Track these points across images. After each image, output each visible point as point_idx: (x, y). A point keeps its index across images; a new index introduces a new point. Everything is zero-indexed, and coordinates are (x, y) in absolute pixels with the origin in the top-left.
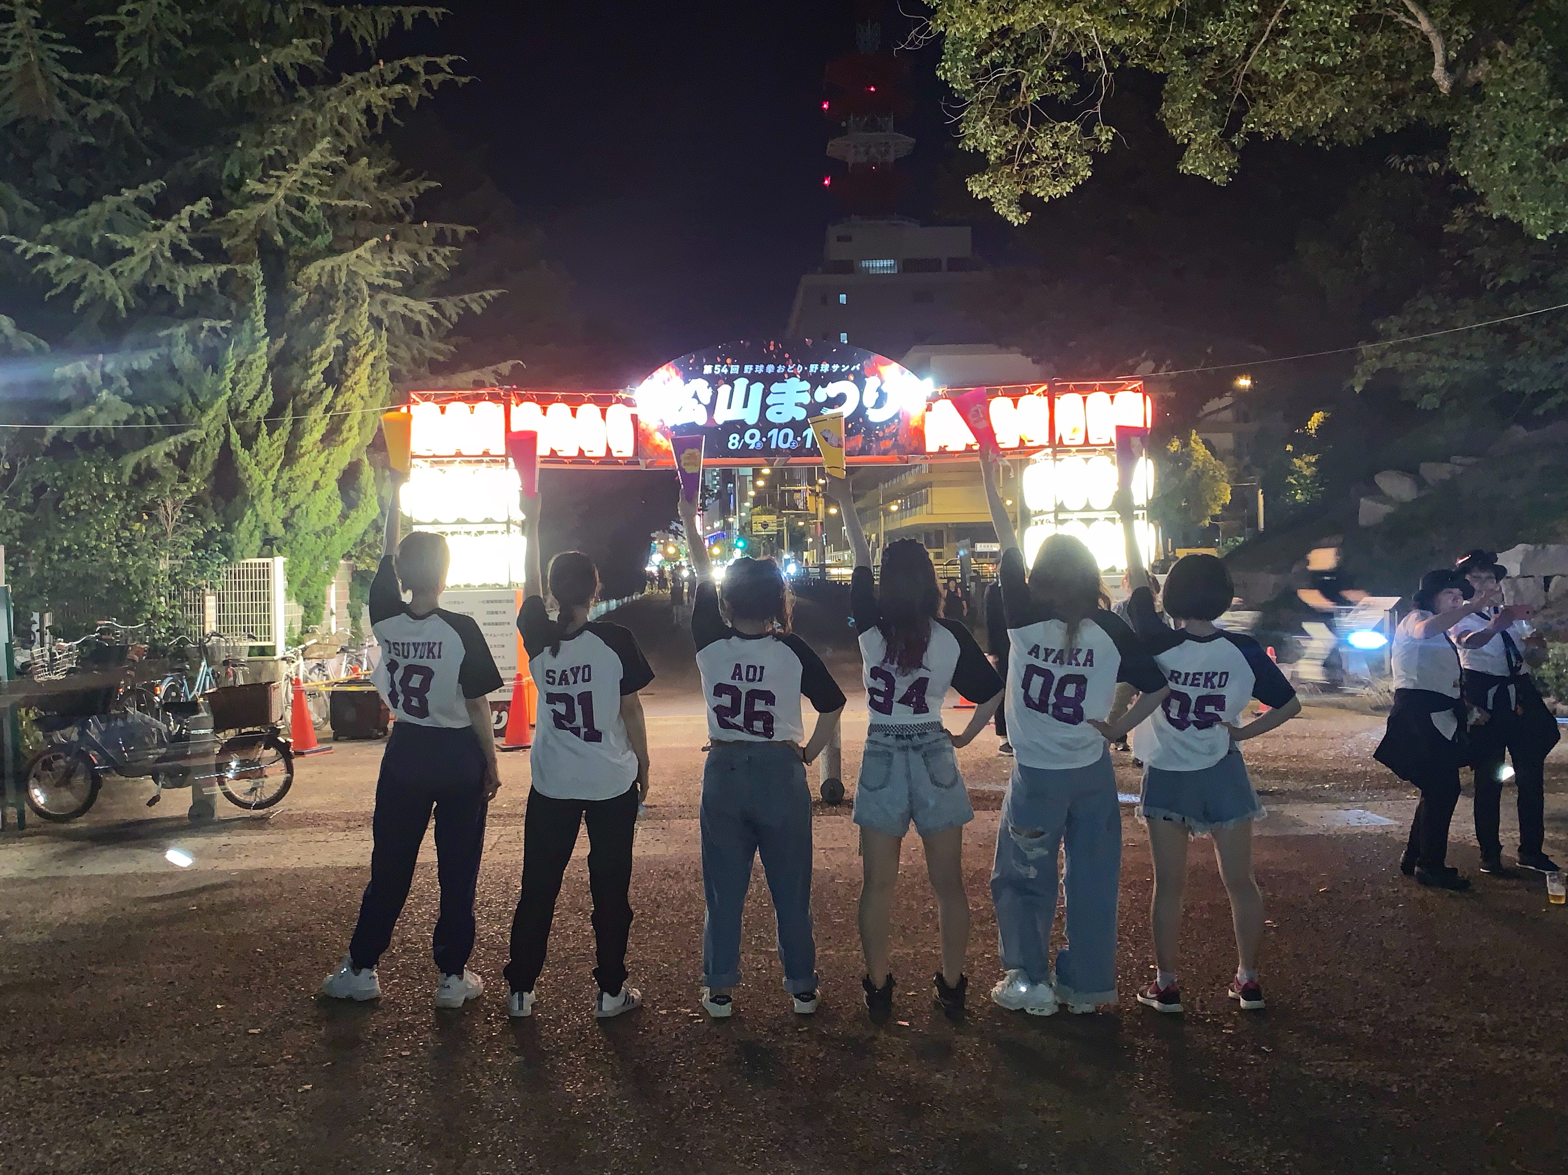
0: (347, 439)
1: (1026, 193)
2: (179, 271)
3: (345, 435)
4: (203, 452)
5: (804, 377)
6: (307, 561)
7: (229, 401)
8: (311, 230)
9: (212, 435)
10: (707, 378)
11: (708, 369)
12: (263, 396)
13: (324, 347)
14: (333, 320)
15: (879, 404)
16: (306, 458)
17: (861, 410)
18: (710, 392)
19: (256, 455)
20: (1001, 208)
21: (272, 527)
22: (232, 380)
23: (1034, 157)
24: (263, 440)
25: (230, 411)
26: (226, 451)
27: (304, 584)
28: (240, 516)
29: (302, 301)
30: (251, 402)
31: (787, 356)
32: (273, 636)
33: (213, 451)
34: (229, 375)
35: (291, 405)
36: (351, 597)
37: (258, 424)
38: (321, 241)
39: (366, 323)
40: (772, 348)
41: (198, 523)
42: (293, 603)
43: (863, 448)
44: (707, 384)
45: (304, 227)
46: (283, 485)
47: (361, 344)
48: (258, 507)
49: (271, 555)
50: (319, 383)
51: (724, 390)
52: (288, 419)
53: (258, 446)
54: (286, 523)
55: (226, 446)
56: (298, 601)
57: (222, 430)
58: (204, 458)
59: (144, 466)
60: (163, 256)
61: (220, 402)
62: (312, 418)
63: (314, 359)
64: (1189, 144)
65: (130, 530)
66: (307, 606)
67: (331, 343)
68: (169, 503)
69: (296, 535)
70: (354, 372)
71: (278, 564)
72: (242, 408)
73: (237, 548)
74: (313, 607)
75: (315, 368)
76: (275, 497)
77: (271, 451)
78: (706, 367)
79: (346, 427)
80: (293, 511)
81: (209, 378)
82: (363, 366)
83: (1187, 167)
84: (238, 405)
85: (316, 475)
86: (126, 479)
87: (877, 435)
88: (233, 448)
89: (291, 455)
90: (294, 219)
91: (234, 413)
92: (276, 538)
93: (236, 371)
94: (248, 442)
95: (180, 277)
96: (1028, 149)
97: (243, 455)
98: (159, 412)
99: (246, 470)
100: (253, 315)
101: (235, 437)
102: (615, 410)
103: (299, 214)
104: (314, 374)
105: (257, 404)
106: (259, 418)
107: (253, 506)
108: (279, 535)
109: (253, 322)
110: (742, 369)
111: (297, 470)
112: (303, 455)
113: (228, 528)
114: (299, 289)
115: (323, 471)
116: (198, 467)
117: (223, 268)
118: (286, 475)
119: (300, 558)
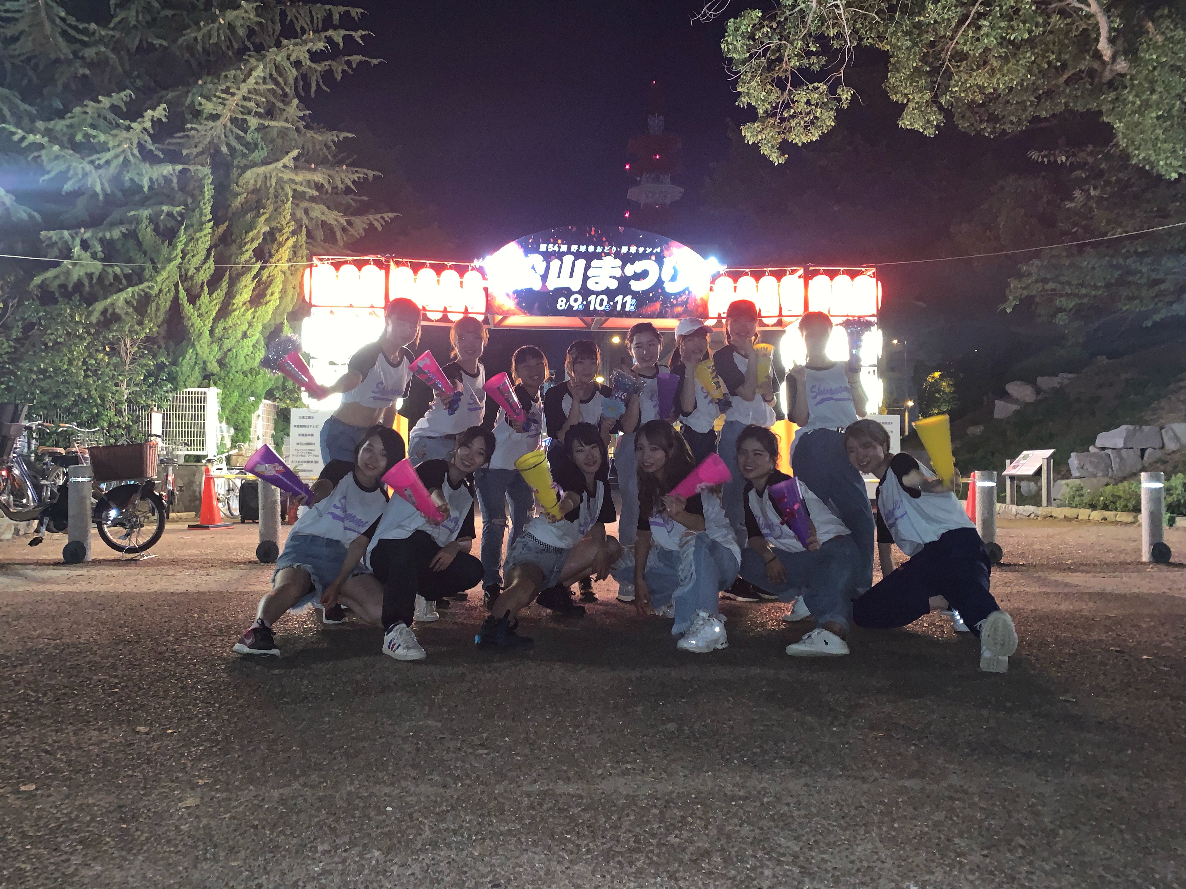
0: (269, 301)
1: (785, 141)
2: (146, 167)
3: (268, 298)
4: (157, 304)
5: (617, 255)
6: (236, 393)
7: (179, 267)
8: (252, 147)
9: (165, 291)
10: (542, 254)
11: (543, 247)
12: (206, 266)
13: (255, 231)
14: (263, 214)
15: (673, 279)
16: (236, 313)
17: (660, 282)
18: (544, 264)
19: (199, 309)
20: (765, 150)
21: (209, 364)
22: (182, 251)
23: (792, 111)
24: (205, 298)
25: (181, 276)
26: (176, 304)
27: (234, 411)
28: (184, 354)
29: (240, 199)
30: (197, 269)
31: (604, 239)
32: (206, 447)
33: (165, 303)
34: (180, 247)
35: (228, 273)
36: (275, 429)
37: (202, 286)
38: (258, 155)
39: (288, 217)
40: (593, 233)
41: (151, 357)
42: (225, 425)
43: (661, 312)
44: (542, 258)
45: (246, 145)
46: (218, 332)
47: (284, 231)
48: (198, 348)
49: (208, 386)
50: (251, 258)
51: (555, 263)
52: (225, 284)
53: (201, 302)
54: (221, 363)
55: (176, 300)
56: (229, 424)
57: (173, 288)
58: (158, 309)
59: (110, 311)
60: (133, 154)
61: (171, 267)
62: (243, 284)
63: (247, 240)
64: (907, 104)
65: (96, 360)
66: (236, 428)
67: (261, 229)
68: (128, 341)
69: (228, 373)
70: (277, 251)
71: (213, 394)
72: (190, 274)
73: (181, 378)
74: (241, 430)
75: (248, 246)
76: (212, 342)
77: (210, 307)
78: (542, 245)
79: (269, 292)
80: (225, 354)
81: (165, 249)
82: (284, 248)
83: (905, 123)
84: (187, 271)
85: (245, 327)
86: (94, 319)
87: (672, 303)
88: (180, 302)
89: (224, 311)
90: (238, 138)
91: (184, 278)
92: (213, 375)
93: (186, 244)
94: (193, 299)
95: (147, 172)
96: (787, 106)
97: (188, 308)
98: (125, 272)
99: (190, 319)
100: (202, 204)
101: (183, 294)
102: (471, 276)
103: (242, 134)
104: (247, 251)
105: (202, 272)
106: (203, 283)
107: (193, 345)
108: (215, 371)
109: (201, 210)
110: (569, 248)
111: (230, 322)
112: (235, 310)
113: (175, 363)
114: (239, 190)
115: (250, 325)
116: (153, 316)
117: (180, 167)
118: (221, 325)
119: (231, 390)
